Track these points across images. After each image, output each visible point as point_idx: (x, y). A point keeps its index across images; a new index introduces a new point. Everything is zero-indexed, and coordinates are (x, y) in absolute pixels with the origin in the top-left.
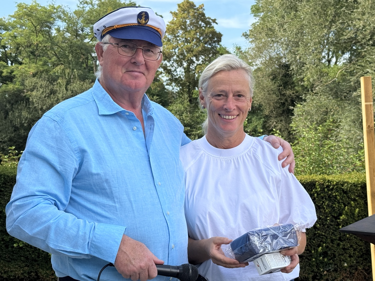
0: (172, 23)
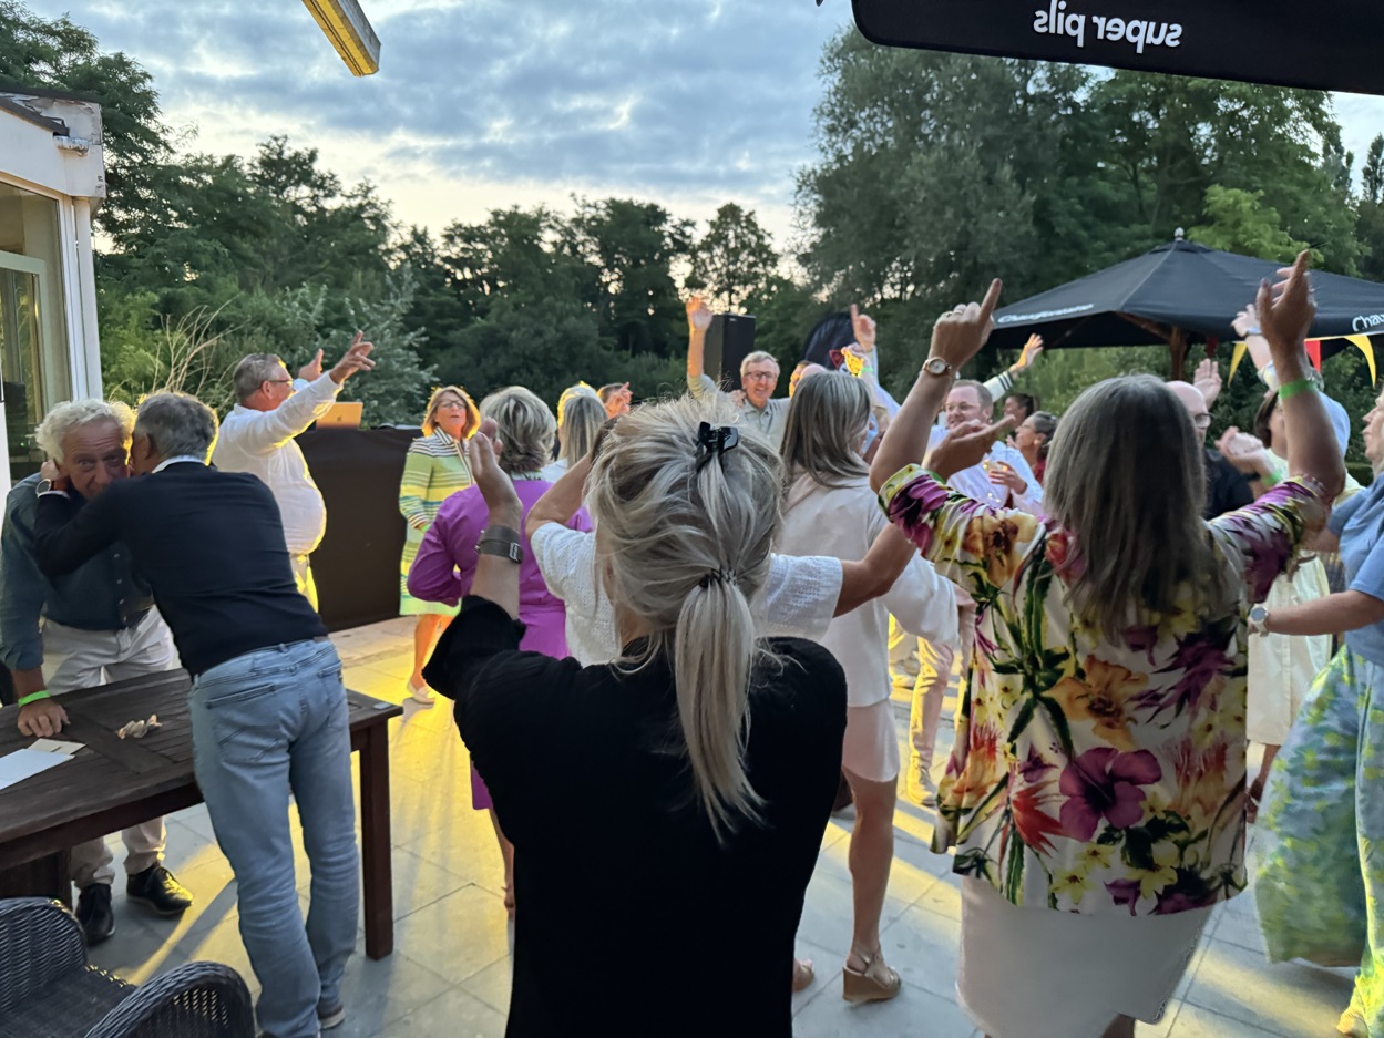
0: (708, 236)
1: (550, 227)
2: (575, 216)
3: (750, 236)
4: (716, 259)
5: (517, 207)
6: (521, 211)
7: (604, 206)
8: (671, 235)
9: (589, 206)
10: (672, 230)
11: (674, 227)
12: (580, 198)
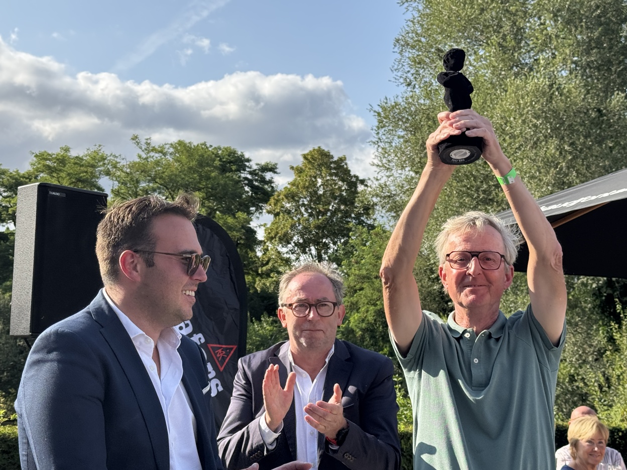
0: (293, 184)
1: (108, 173)
2: (138, 160)
3: (340, 183)
4: (303, 209)
5: (67, 150)
6: (73, 153)
7: (172, 150)
8: (250, 183)
9: (154, 150)
11: (253, 172)
12: (143, 141)
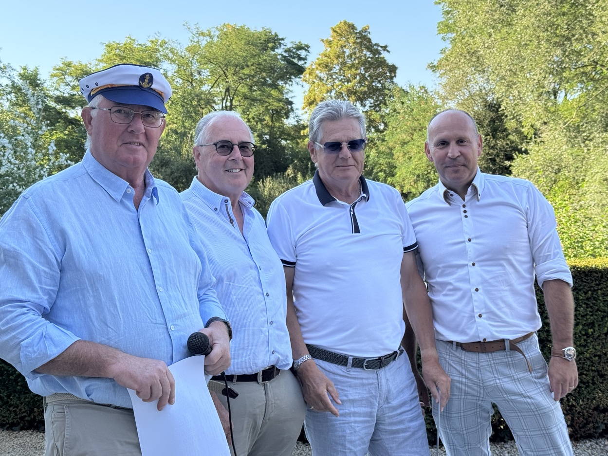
0: (324, 55)
3: (366, 52)
5: (131, 39)
8: (285, 59)
9: (203, 34)
10: (285, 54)
11: (288, 51)
12: (193, 27)
